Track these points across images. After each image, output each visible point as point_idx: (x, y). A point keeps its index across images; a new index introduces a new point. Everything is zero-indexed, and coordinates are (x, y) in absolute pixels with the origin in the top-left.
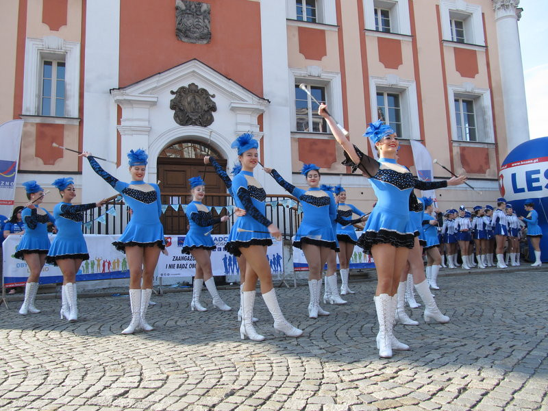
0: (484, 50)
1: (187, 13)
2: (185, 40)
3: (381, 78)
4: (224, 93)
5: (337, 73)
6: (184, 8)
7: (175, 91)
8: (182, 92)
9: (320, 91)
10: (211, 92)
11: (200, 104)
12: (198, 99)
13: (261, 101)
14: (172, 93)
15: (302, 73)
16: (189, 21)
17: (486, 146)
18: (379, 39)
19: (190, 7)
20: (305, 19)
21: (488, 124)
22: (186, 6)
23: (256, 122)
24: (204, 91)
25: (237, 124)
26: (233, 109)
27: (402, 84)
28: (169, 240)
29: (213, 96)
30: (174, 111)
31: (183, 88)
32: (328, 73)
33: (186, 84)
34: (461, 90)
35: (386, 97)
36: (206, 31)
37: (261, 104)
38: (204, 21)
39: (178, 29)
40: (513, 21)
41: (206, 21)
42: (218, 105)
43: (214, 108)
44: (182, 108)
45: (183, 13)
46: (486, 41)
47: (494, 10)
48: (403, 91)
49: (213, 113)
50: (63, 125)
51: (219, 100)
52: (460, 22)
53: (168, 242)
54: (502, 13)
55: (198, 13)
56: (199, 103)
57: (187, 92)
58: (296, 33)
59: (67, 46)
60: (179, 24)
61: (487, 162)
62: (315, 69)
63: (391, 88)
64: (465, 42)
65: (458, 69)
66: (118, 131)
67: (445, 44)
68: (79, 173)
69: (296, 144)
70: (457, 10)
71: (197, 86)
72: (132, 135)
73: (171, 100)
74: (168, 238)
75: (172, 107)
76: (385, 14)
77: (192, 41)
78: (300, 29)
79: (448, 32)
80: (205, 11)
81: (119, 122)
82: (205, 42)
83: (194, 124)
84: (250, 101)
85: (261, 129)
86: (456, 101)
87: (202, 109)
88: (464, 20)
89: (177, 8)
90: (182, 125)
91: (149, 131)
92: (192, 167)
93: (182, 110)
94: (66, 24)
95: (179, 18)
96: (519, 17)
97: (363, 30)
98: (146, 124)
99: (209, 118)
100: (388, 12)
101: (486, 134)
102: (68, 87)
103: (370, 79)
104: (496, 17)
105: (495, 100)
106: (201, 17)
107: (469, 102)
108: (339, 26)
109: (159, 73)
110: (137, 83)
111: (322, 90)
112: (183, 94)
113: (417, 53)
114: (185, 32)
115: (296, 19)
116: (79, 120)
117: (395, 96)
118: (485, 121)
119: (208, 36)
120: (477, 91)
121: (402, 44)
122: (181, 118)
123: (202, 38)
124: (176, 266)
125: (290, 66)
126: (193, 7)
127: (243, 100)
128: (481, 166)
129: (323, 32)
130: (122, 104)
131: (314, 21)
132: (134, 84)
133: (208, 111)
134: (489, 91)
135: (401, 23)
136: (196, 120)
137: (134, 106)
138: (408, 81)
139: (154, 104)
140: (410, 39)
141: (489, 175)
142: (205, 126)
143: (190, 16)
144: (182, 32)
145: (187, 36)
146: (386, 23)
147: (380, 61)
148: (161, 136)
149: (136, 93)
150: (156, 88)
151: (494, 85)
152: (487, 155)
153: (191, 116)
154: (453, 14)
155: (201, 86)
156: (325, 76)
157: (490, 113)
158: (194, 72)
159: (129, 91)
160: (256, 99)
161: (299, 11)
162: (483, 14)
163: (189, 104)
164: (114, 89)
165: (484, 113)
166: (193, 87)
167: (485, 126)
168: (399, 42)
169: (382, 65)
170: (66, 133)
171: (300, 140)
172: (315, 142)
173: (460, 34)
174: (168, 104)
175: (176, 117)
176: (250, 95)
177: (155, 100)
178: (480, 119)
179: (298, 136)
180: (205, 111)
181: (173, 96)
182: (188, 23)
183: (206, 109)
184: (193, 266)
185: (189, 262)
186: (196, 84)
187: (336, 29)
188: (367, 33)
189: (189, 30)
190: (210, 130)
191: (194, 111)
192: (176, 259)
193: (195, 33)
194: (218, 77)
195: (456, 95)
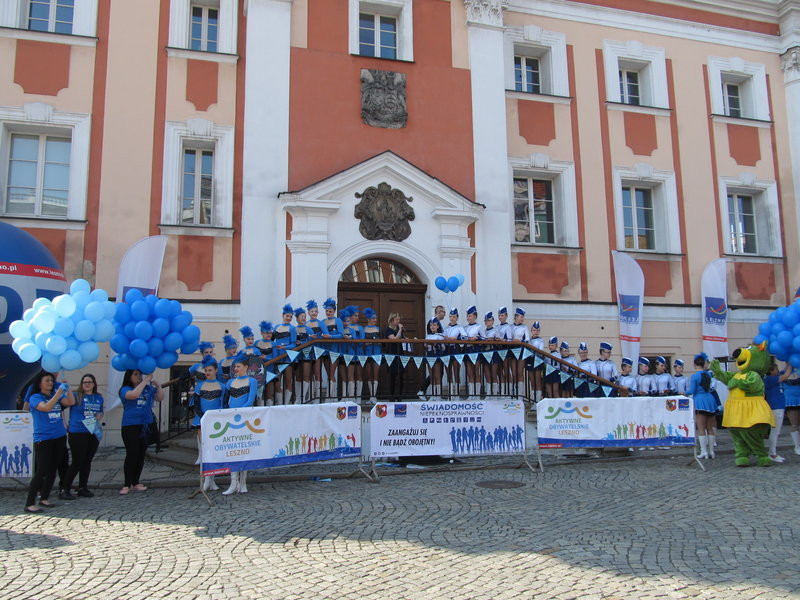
0: (768, 126)
1: (376, 88)
2: (373, 123)
3: (628, 169)
4: (424, 195)
5: (570, 163)
6: (371, 80)
7: (361, 193)
8: (369, 195)
9: (544, 186)
10: (407, 194)
11: (394, 210)
12: (391, 204)
13: (474, 206)
14: (357, 195)
15: (523, 163)
16: (379, 98)
17: (771, 262)
18: (626, 114)
19: (380, 78)
20: (525, 89)
21: (774, 231)
22: (374, 77)
23: (465, 233)
24: (399, 193)
25: (441, 237)
26: (437, 218)
27: (656, 177)
28: (384, 409)
29: (410, 200)
30: (360, 221)
31: (371, 189)
32: (558, 162)
33: (375, 184)
34: (736, 183)
35: (633, 193)
36: (400, 111)
37: (475, 211)
38: (398, 98)
39: (364, 109)
41: (401, 97)
42: (416, 212)
43: (411, 216)
44: (370, 216)
45: (371, 86)
46: (771, 115)
47: (783, 71)
48: (657, 185)
49: (410, 223)
50: (212, 238)
51: (418, 205)
52: (734, 88)
53: (382, 411)
54: (793, 75)
55: (390, 86)
56: (391, 209)
57: (376, 194)
58: (516, 108)
59: (218, 131)
60: (366, 102)
61: (772, 285)
62: (540, 159)
63: (641, 182)
64: (742, 116)
65: (733, 154)
66: (287, 248)
67: (715, 119)
68: (236, 301)
69: (516, 260)
70: (732, 71)
71: (389, 187)
72: (306, 253)
73: (356, 206)
74: (383, 406)
75: (358, 215)
77: (384, 124)
79: (719, 104)
80: (399, 84)
81: (288, 236)
82: (399, 126)
83: (386, 237)
84: (461, 206)
85: (473, 244)
86: (730, 197)
87: (395, 217)
88: (741, 84)
89: (363, 81)
90: (371, 239)
91: (326, 247)
92: (381, 294)
93: (370, 220)
94: (216, 102)
95: (366, 94)
97: (604, 102)
98: (324, 238)
99: (405, 229)
100: (636, 74)
101: (770, 244)
102: (218, 186)
103: (614, 170)
104: (785, 81)
105: (784, 196)
106: (395, 92)
107: (747, 200)
108: (572, 98)
109: (343, 171)
110: (315, 184)
111: (548, 184)
112: (371, 197)
113: (677, 133)
114: (374, 113)
115: (514, 89)
116: (235, 231)
117: (646, 193)
118: (769, 226)
119: (402, 118)
120: (759, 185)
121: (657, 121)
122: (368, 230)
123: (395, 120)
124: (393, 442)
125: (509, 155)
126: (383, 78)
127: (451, 206)
128: (764, 290)
129: (550, 106)
130: (293, 211)
131: (535, 90)
132: (311, 186)
133: (404, 219)
134: (775, 185)
135: (656, 92)
136: (388, 232)
137: (309, 214)
138: (665, 173)
139: (335, 211)
140: (668, 114)
141: (774, 302)
142: (400, 241)
143: (380, 90)
144: (369, 114)
145: (376, 119)
146: (634, 90)
147: (627, 145)
148: (343, 253)
149: (312, 199)
150: (338, 189)
151: (781, 175)
152: (773, 273)
153: (382, 228)
154: (724, 76)
155: (394, 185)
156: (553, 167)
157: (776, 215)
158: (386, 167)
159: (304, 195)
160: (468, 204)
161: (519, 76)
162: (767, 76)
163: (379, 210)
164: (283, 193)
165: (767, 215)
166: (384, 188)
167: (769, 233)
168: (652, 117)
169: (629, 151)
170: (216, 248)
171: (520, 256)
172: (539, 258)
173: (734, 103)
174: (352, 210)
175: (362, 228)
176: (460, 199)
177: (337, 206)
178: (762, 223)
179: (518, 250)
180: (399, 219)
181: (359, 200)
182: (378, 100)
183: (402, 217)
184: (413, 442)
185: (408, 437)
186: (388, 184)
187: (568, 102)
188: (609, 107)
189: (379, 111)
190: (407, 246)
191: (385, 220)
192: (393, 433)
193: (386, 113)
194: (418, 175)
195: (729, 189)
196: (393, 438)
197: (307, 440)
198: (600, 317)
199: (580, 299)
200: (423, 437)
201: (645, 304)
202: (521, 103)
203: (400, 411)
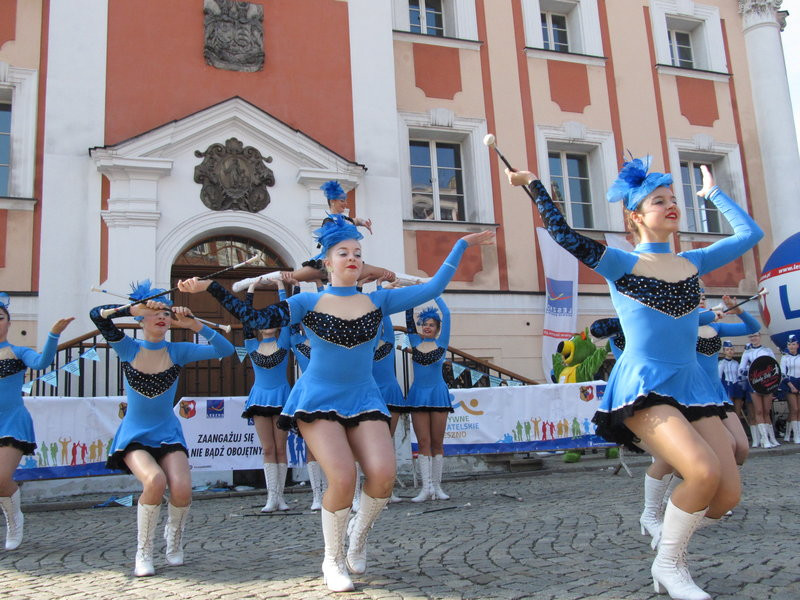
0: (726, 79)
1: (223, 20)
2: (219, 65)
3: (555, 128)
4: (286, 154)
5: (481, 121)
6: (217, 11)
7: (203, 151)
8: (214, 153)
9: (451, 152)
10: (265, 152)
11: (247, 173)
12: (242, 166)
13: (351, 167)
14: (198, 154)
15: (421, 120)
16: (227, 34)
18: (550, 63)
19: (229, 10)
20: (424, 30)
22: (221, 8)
24: (253, 151)
25: (309, 208)
26: (303, 182)
27: (591, 138)
28: (191, 406)
29: (269, 160)
30: (200, 186)
31: (216, 146)
32: (467, 119)
33: (221, 140)
34: (691, 146)
35: (564, 160)
36: (255, 50)
37: (352, 173)
38: (252, 34)
39: (207, 47)
40: (772, 31)
41: (256, 33)
42: (277, 175)
43: (270, 181)
44: (215, 180)
45: (217, 19)
46: (729, 65)
47: (741, 15)
48: (593, 149)
49: (269, 189)
50: (5, 211)
51: (279, 167)
52: (684, 35)
53: (189, 409)
54: (753, 19)
55: (242, 20)
56: (244, 171)
57: (224, 152)
58: (410, 54)
59: (16, 76)
60: (210, 38)
61: (740, 269)
62: (441, 115)
63: (572, 144)
64: (695, 67)
65: (684, 113)
66: (102, 221)
67: (661, 71)
68: (34, 293)
69: (413, 242)
70: (679, 15)
71: (240, 143)
72: (127, 226)
73: (196, 168)
74: (190, 402)
75: (198, 179)
76: (559, 22)
77: (234, 67)
78: (416, 46)
79: (665, 52)
80: (254, 18)
81: (104, 205)
82: (254, 68)
83: (236, 207)
84: (334, 169)
86: (683, 165)
87: (249, 181)
88: (692, 31)
89: (206, 12)
90: (215, 209)
91: (156, 219)
93: (214, 184)
94: (13, 39)
95: (210, 29)
96: (782, 25)
97: (522, 48)
98: (152, 207)
99: (262, 196)
100: (563, 18)
102: (15, 146)
103: (537, 129)
104: (745, 26)
105: (749, 162)
106: (248, 27)
108: (482, 42)
109: (176, 121)
110: (137, 137)
111: (456, 148)
112: (216, 156)
113: (615, 86)
114: (220, 52)
115: (409, 31)
116: (35, 202)
117: (580, 159)
119: (259, 59)
120: (718, 149)
121: (589, 71)
122: (213, 197)
123: (248, 62)
124: (204, 452)
125: (400, 109)
126: (234, 9)
127: (321, 166)
128: (730, 275)
129: (455, 51)
131: (439, 34)
132: (132, 138)
133: (260, 185)
134: (738, 149)
135: (587, 36)
136: (239, 200)
137: (131, 176)
138: (601, 133)
139: (165, 173)
140: (602, 63)
141: (744, 290)
142: (256, 211)
143: (228, 24)
144: (214, 52)
145: (223, 59)
146: (562, 37)
147: (553, 100)
148: (178, 229)
149: (134, 155)
150: (169, 146)
151: (745, 138)
153: (230, 195)
154: (671, 21)
155: (247, 142)
156: (460, 126)
157: (741, 186)
158: (235, 118)
159: (122, 150)
160: (342, 164)
161: (415, 18)
162: (722, 21)
163: (227, 172)
164: (96, 148)
165: (730, 185)
166: (234, 145)
168: (583, 67)
169: (556, 107)
170: (11, 225)
171: (419, 235)
172: (443, 237)
173: (685, 54)
174: (191, 173)
175: (204, 195)
176: (333, 158)
177: (168, 166)
179: (416, 227)
180: (254, 185)
181: (200, 161)
182: (226, 36)
183: (257, 182)
184: (234, 451)
185: (227, 445)
186: (239, 140)
187: (477, 47)
188: (530, 54)
189: (227, 49)
190: (265, 218)
191: (235, 185)
192: (204, 439)
193: (237, 53)
194: (278, 129)
195: (682, 155)
196: (204, 446)
197: (70, 447)
198: (523, 310)
199: (498, 288)
200: (248, 444)
201: (580, 294)
202: (416, 47)
203: (215, 410)
